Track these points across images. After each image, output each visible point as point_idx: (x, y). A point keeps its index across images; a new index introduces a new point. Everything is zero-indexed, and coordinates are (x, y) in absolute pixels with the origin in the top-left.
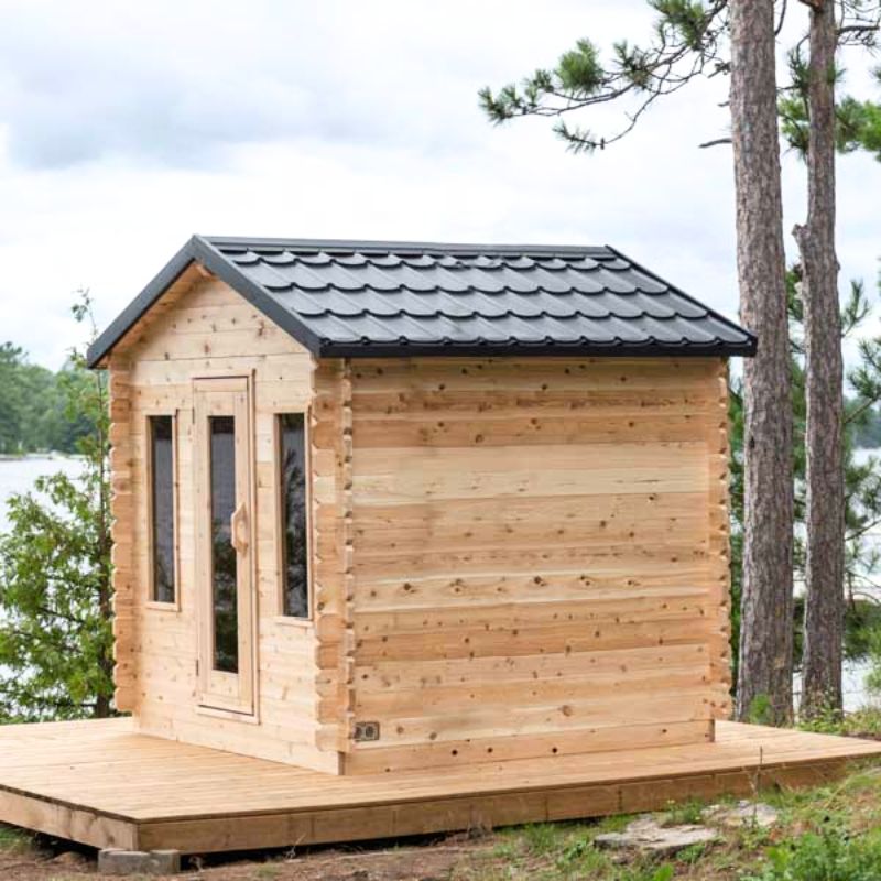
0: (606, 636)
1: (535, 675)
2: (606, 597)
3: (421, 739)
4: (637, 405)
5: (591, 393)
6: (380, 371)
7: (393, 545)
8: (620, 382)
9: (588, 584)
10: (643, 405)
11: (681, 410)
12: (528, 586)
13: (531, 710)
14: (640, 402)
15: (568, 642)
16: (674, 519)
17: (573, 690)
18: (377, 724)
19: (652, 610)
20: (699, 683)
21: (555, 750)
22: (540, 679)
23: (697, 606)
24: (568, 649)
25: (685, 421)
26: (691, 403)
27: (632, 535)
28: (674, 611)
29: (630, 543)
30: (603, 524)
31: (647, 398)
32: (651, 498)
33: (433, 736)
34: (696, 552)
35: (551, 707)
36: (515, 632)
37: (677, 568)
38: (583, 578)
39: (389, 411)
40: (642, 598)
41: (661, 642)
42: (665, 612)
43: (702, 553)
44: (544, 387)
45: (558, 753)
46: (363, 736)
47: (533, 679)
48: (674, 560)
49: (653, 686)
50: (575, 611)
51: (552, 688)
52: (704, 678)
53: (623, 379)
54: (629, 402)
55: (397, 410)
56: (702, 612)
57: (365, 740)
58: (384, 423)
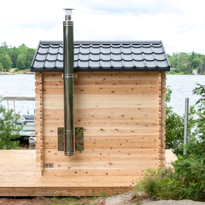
0: (123, 145)
1: (101, 154)
2: (123, 135)
3: (66, 168)
4: (134, 84)
5: (119, 81)
6: (54, 75)
7: (58, 119)
8: (129, 78)
9: (118, 131)
10: (136, 84)
11: (149, 85)
12: (99, 131)
13: (99, 163)
14: (135, 84)
15: (111, 146)
16: (146, 115)
17: (113, 159)
18: (53, 164)
19: (139, 139)
20: (154, 159)
21: (107, 174)
22: (102, 155)
23: (154, 139)
24: (111, 148)
25: (151, 88)
26: (153, 84)
27: (132, 119)
28: (146, 139)
29: (132, 121)
30: (123, 116)
31: (138, 82)
32: (139, 109)
33: (69, 168)
34: (154, 124)
35: (106, 162)
36: (95, 143)
37: (147, 128)
38: (116, 130)
39: (57, 85)
40: (135, 136)
41: (142, 148)
42: (143, 140)
43: (156, 124)
44: (104, 79)
45: (108, 175)
46: (49, 166)
47: (100, 155)
48: (146, 126)
49: (139, 159)
50: (113, 138)
51: (106, 158)
52: (156, 158)
53: (130, 77)
54: (132, 83)
55: (59, 85)
56: (156, 140)
57: (49, 167)
58: (55, 88)
